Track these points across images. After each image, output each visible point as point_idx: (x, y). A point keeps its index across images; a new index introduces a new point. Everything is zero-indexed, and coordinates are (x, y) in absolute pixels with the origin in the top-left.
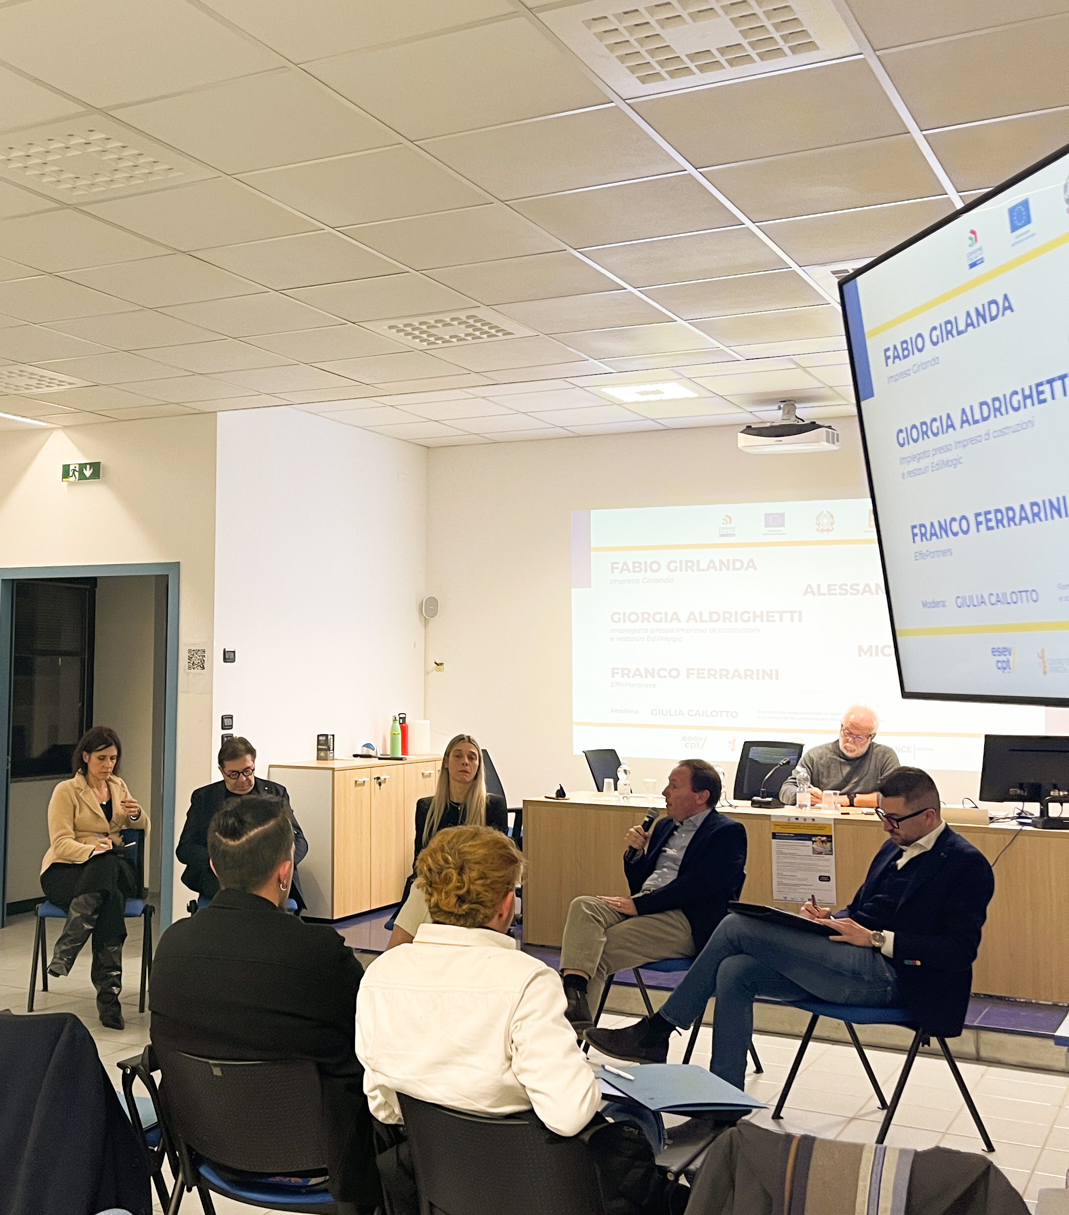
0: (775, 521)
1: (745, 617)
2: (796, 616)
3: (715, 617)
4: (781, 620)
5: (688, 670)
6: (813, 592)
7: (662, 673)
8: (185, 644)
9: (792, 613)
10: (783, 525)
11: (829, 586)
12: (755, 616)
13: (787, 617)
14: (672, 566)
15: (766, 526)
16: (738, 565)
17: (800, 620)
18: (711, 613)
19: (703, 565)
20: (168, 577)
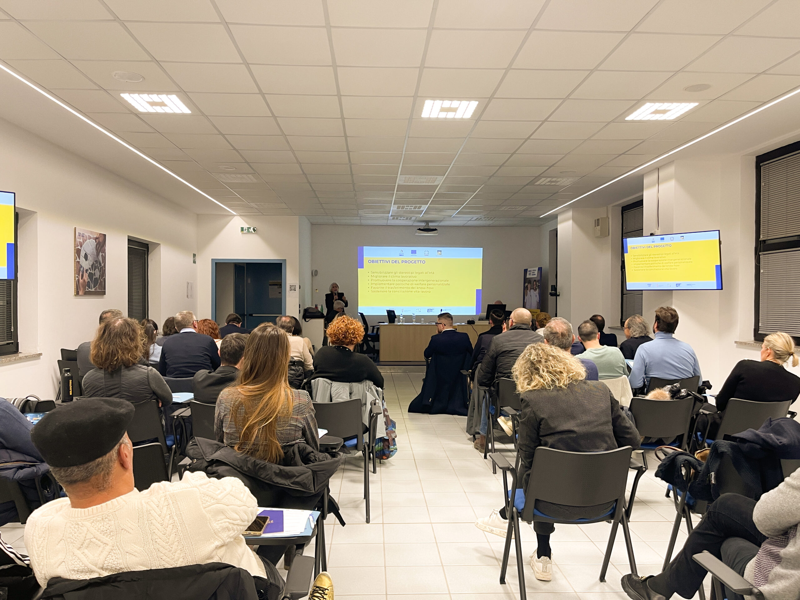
8: (289, 284)
20: (281, 264)
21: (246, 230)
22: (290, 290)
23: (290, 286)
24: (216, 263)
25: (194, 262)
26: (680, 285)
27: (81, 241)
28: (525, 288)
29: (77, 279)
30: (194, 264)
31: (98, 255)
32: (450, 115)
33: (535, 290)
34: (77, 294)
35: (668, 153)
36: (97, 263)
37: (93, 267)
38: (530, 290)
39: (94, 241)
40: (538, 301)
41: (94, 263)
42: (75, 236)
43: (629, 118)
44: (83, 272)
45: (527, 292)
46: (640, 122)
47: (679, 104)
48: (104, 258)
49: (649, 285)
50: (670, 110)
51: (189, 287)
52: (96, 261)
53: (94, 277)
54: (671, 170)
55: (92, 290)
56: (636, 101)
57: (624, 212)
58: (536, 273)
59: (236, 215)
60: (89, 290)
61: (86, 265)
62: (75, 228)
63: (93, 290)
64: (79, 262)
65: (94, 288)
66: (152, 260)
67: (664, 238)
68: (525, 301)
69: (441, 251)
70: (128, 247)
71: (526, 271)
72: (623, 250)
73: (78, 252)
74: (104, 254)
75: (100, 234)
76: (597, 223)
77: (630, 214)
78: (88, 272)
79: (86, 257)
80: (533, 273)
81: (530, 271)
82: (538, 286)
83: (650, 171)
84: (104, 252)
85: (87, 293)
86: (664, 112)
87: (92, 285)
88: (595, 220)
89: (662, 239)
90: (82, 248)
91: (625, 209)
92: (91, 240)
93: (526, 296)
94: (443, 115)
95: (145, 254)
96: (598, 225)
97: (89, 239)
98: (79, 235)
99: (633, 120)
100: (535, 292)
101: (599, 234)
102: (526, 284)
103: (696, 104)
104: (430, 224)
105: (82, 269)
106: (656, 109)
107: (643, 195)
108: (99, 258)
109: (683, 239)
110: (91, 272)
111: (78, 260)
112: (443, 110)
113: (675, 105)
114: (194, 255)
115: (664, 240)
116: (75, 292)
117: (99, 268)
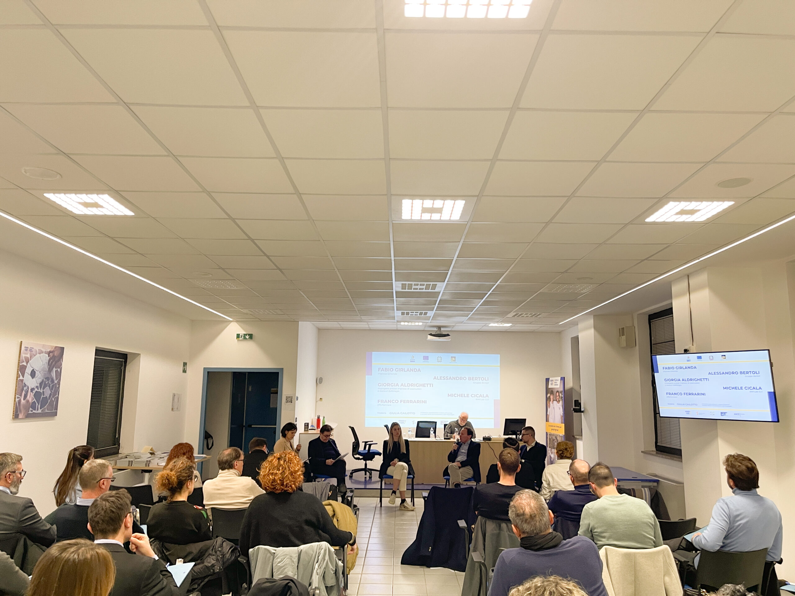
0: (426, 358)
1: (417, 385)
2: (431, 385)
3: (409, 385)
4: (427, 386)
5: (401, 400)
6: (436, 379)
7: (393, 401)
8: (285, 395)
9: (430, 384)
10: (428, 360)
11: (440, 377)
12: (420, 385)
13: (429, 385)
14: (397, 370)
15: (424, 359)
16: (415, 370)
17: (432, 386)
18: (408, 384)
19: (406, 370)
20: (278, 373)
21: (243, 337)
22: (286, 402)
23: (287, 397)
24: (208, 372)
25: (184, 371)
26: (726, 414)
27: (28, 356)
28: (548, 399)
29: (17, 400)
30: (184, 374)
31: (50, 370)
32: (436, 217)
33: (559, 402)
34: (16, 416)
35: (699, 259)
36: (48, 380)
37: (42, 384)
38: (553, 402)
39: (47, 355)
40: (562, 415)
41: (44, 380)
42: (20, 351)
43: (649, 220)
44: (27, 392)
45: (550, 403)
46: (664, 223)
47: (710, 203)
48: (59, 375)
49: (688, 412)
50: (699, 210)
51: (176, 400)
52: (47, 378)
53: (42, 396)
54: (703, 278)
55: (38, 412)
56: (657, 200)
57: (651, 321)
58: (559, 382)
59: (232, 321)
60: (34, 411)
61: (31, 383)
62: (21, 342)
63: (40, 411)
64: (22, 381)
65: (40, 409)
66: (130, 371)
67: (701, 357)
68: (548, 413)
69: (455, 357)
70: (95, 358)
71: (547, 380)
72: (653, 369)
73: (22, 369)
74: (59, 370)
75: (56, 347)
76: (622, 332)
77: (658, 323)
78: (34, 392)
79: (33, 374)
80: (555, 382)
81: (552, 381)
82: (562, 397)
83: (678, 278)
84: (60, 367)
85: (29, 416)
86: (692, 212)
87: (38, 405)
88: (620, 329)
89: (699, 358)
90: (28, 364)
91: (653, 317)
92: (42, 354)
93: (549, 407)
94: (426, 217)
95: (122, 366)
96: (623, 335)
97: (39, 354)
98: (26, 350)
99: (654, 222)
100: (558, 404)
101: (625, 345)
102: (549, 395)
103: (732, 203)
104: (442, 329)
105: (25, 388)
106: (682, 209)
107: (672, 303)
108: (52, 375)
109: (725, 358)
110: (39, 390)
111: (21, 378)
112: (425, 210)
113: (705, 203)
114: (185, 364)
115: (701, 358)
116: (13, 415)
117: (51, 386)
